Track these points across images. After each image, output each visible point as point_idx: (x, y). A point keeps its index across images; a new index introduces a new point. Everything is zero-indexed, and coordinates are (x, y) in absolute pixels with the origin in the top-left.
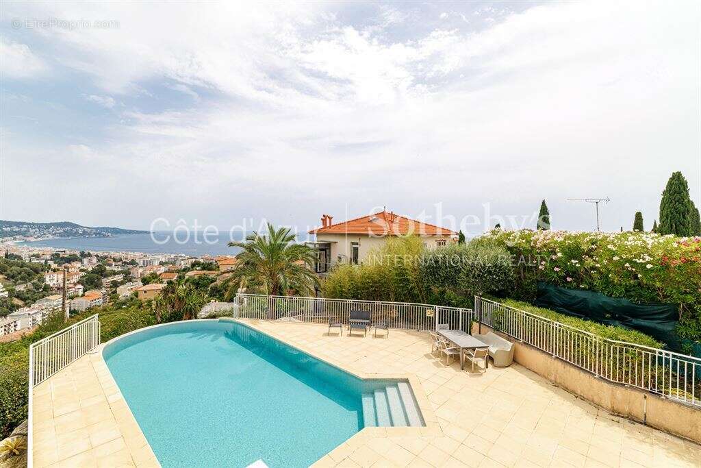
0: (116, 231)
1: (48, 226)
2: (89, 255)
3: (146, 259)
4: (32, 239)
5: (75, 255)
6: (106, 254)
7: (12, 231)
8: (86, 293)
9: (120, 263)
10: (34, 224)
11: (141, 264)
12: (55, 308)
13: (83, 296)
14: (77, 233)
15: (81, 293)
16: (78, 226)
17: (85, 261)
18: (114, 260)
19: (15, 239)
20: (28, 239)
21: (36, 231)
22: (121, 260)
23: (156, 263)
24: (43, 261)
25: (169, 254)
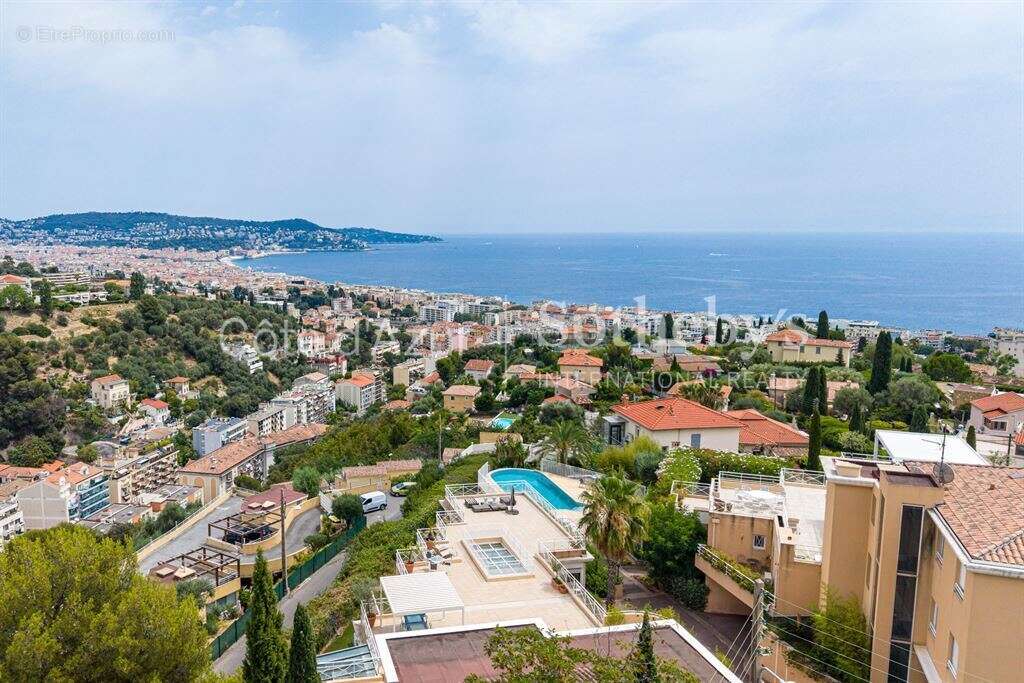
0: (375, 236)
1: (273, 227)
2: (341, 293)
3: (431, 307)
4: (253, 254)
5: (320, 293)
6: (365, 291)
7: (226, 238)
8: (354, 373)
9: (388, 312)
10: (253, 224)
11: (422, 317)
12: (320, 395)
13: (348, 377)
14: (314, 241)
15: (344, 372)
16: (313, 227)
17: (336, 303)
18: (379, 305)
19: (232, 253)
20: (249, 253)
21: (258, 238)
22: (389, 306)
23: (449, 317)
24: (281, 303)
25: (471, 296)
